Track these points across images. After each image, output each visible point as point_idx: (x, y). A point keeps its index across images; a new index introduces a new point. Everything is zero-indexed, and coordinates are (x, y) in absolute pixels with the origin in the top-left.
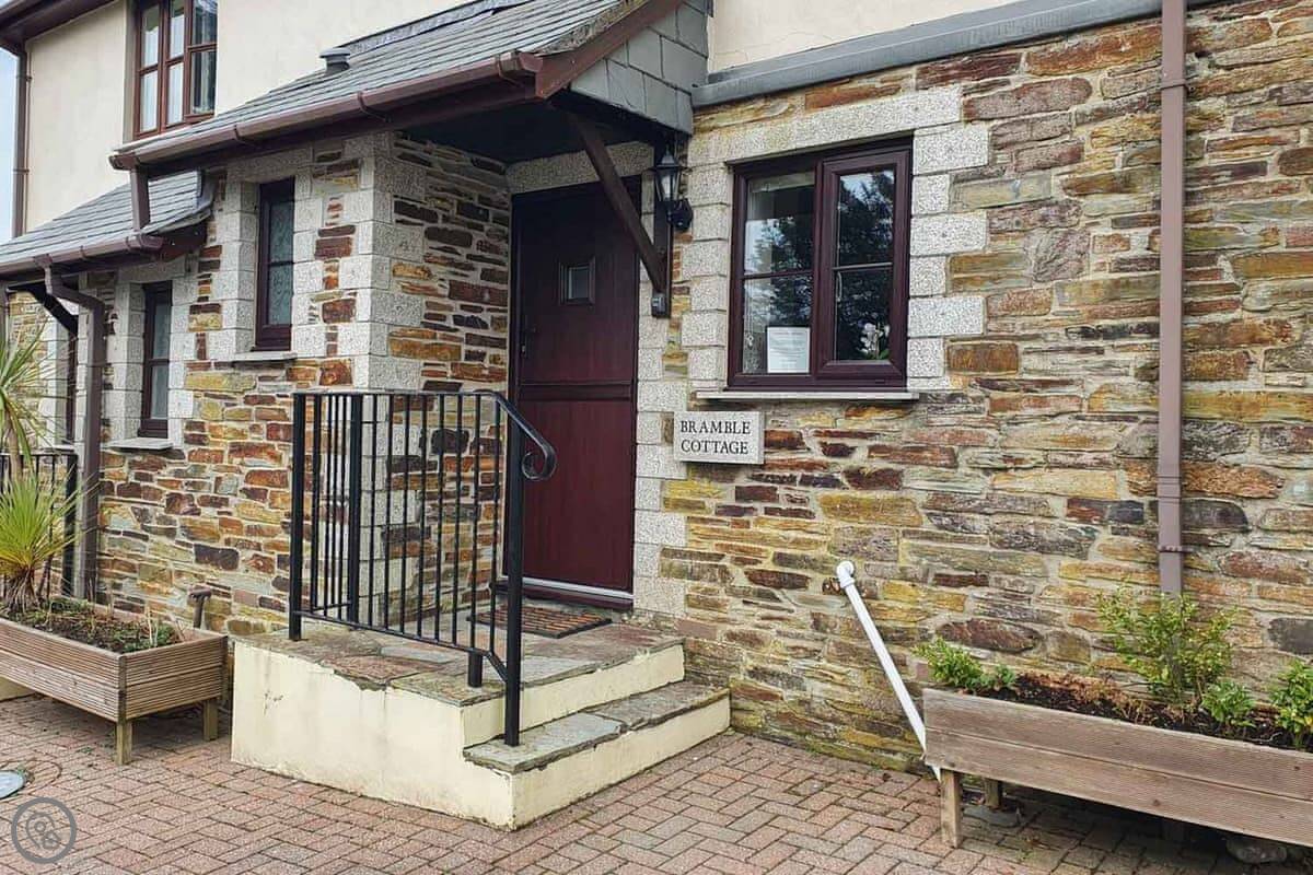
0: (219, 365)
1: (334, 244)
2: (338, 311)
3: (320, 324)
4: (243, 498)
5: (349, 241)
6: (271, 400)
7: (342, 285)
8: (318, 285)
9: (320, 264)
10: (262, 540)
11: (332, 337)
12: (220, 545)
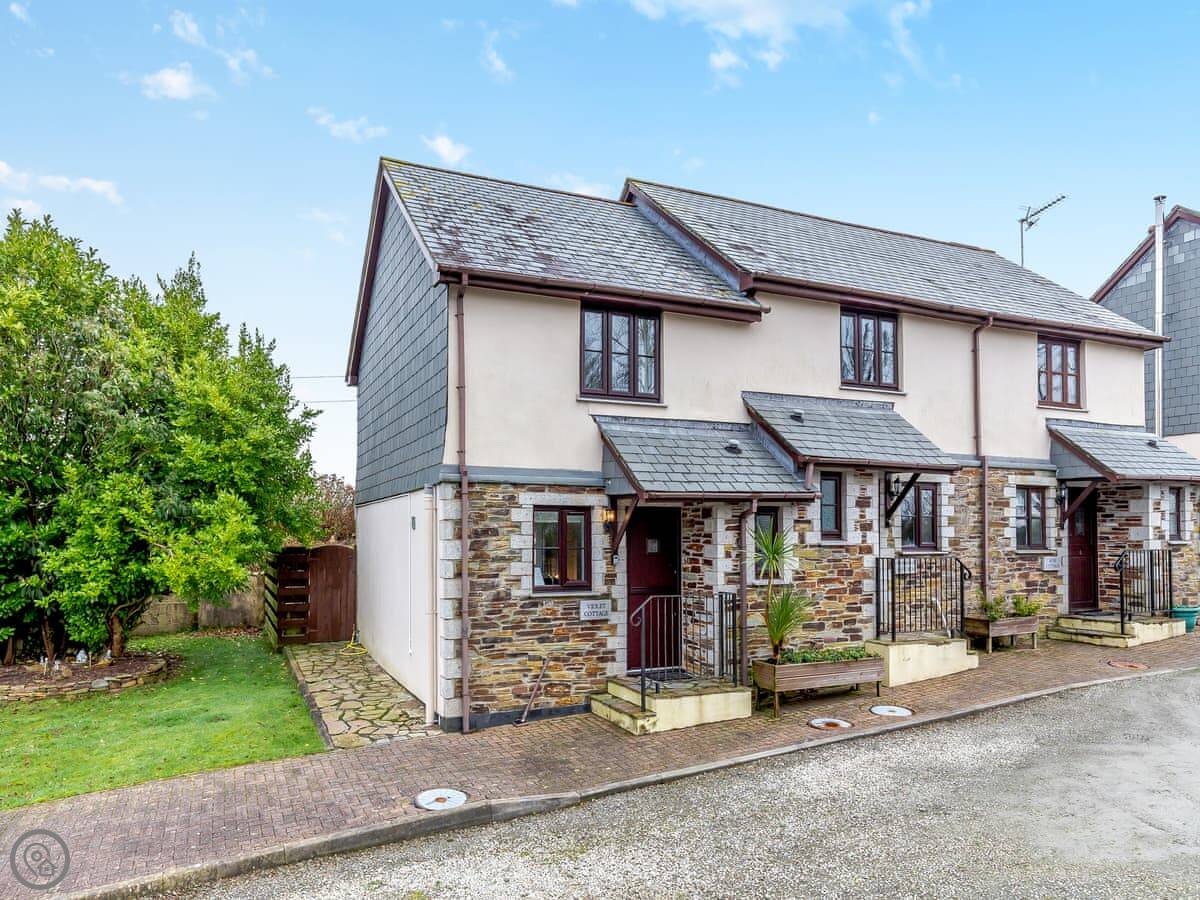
0: (811, 546)
1: (863, 503)
2: (866, 527)
3: (859, 531)
4: (827, 601)
5: (869, 503)
6: (840, 560)
7: (867, 518)
8: (857, 517)
9: (858, 509)
10: (836, 616)
11: (864, 536)
12: (816, 621)
